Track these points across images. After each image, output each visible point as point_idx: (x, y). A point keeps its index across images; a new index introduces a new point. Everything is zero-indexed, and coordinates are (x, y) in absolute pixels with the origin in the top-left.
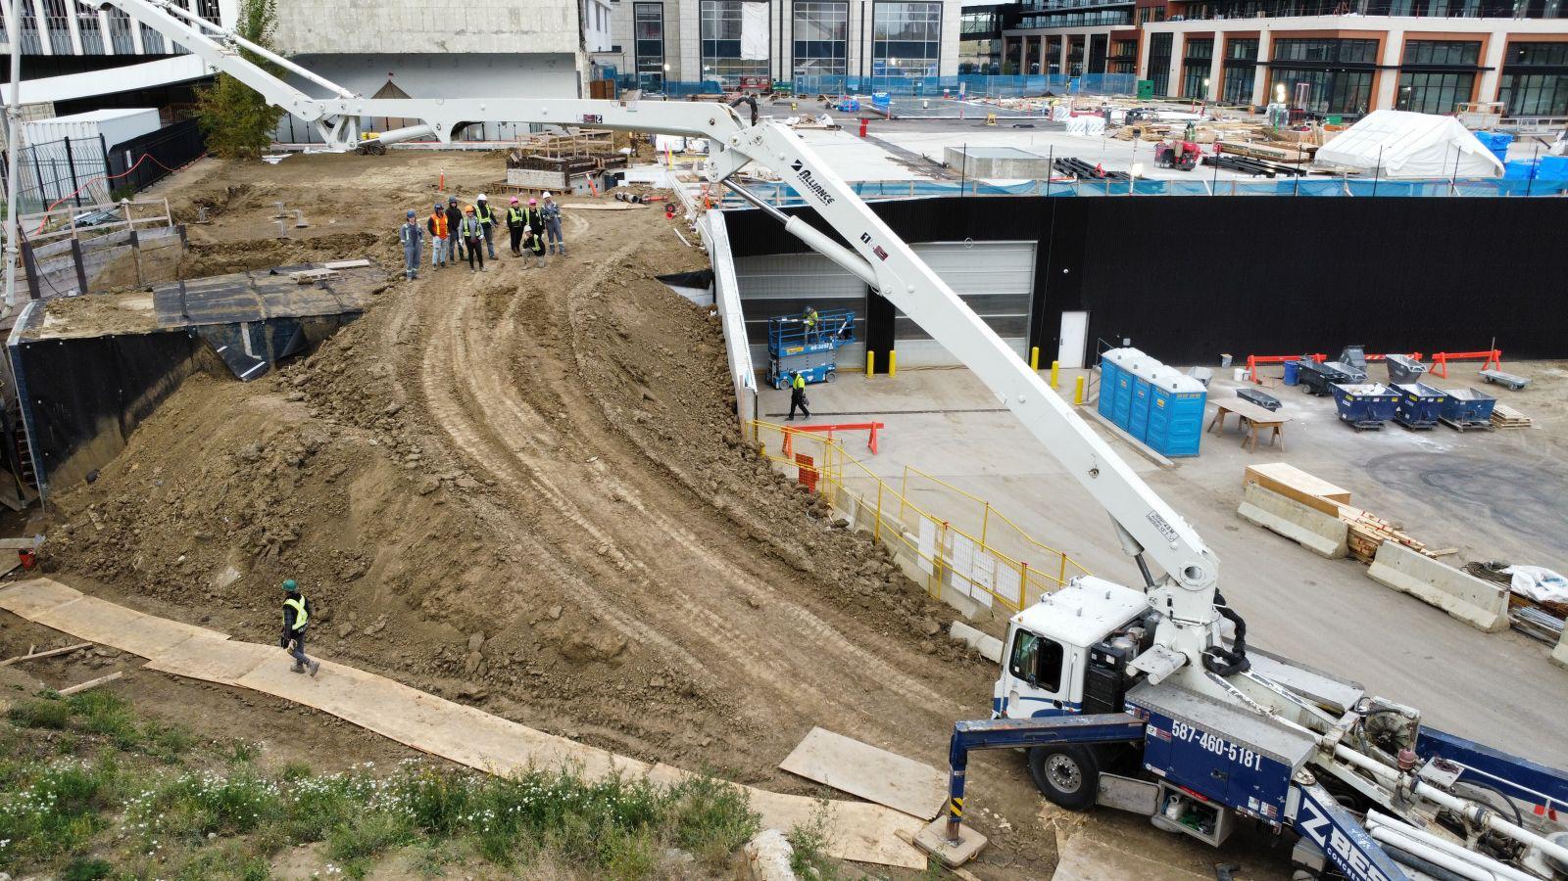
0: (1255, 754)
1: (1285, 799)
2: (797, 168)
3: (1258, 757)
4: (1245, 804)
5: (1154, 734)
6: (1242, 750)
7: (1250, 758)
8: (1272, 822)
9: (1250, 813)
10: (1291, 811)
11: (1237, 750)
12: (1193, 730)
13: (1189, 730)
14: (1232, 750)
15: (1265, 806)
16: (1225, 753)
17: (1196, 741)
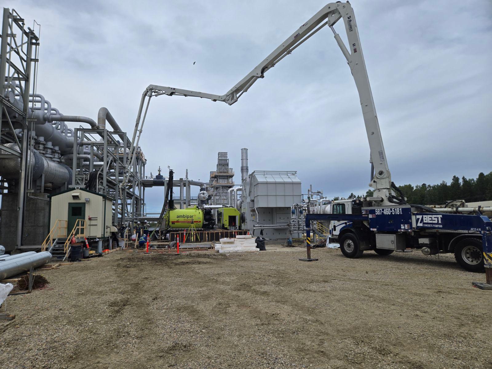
0: (400, 209)
1: (411, 220)
2: (349, 18)
3: (401, 209)
4: (401, 229)
5: (371, 217)
6: (396, 209)
7: (398, 211)
8: (409, 231)
9: (402, 230)
10: (414, 225)
11: (394, 210)
12: (381, 210)
13: (380, 210)
14: (393, 211)
15: (406, 226)
16: (391, 213)
17: (382, 213)
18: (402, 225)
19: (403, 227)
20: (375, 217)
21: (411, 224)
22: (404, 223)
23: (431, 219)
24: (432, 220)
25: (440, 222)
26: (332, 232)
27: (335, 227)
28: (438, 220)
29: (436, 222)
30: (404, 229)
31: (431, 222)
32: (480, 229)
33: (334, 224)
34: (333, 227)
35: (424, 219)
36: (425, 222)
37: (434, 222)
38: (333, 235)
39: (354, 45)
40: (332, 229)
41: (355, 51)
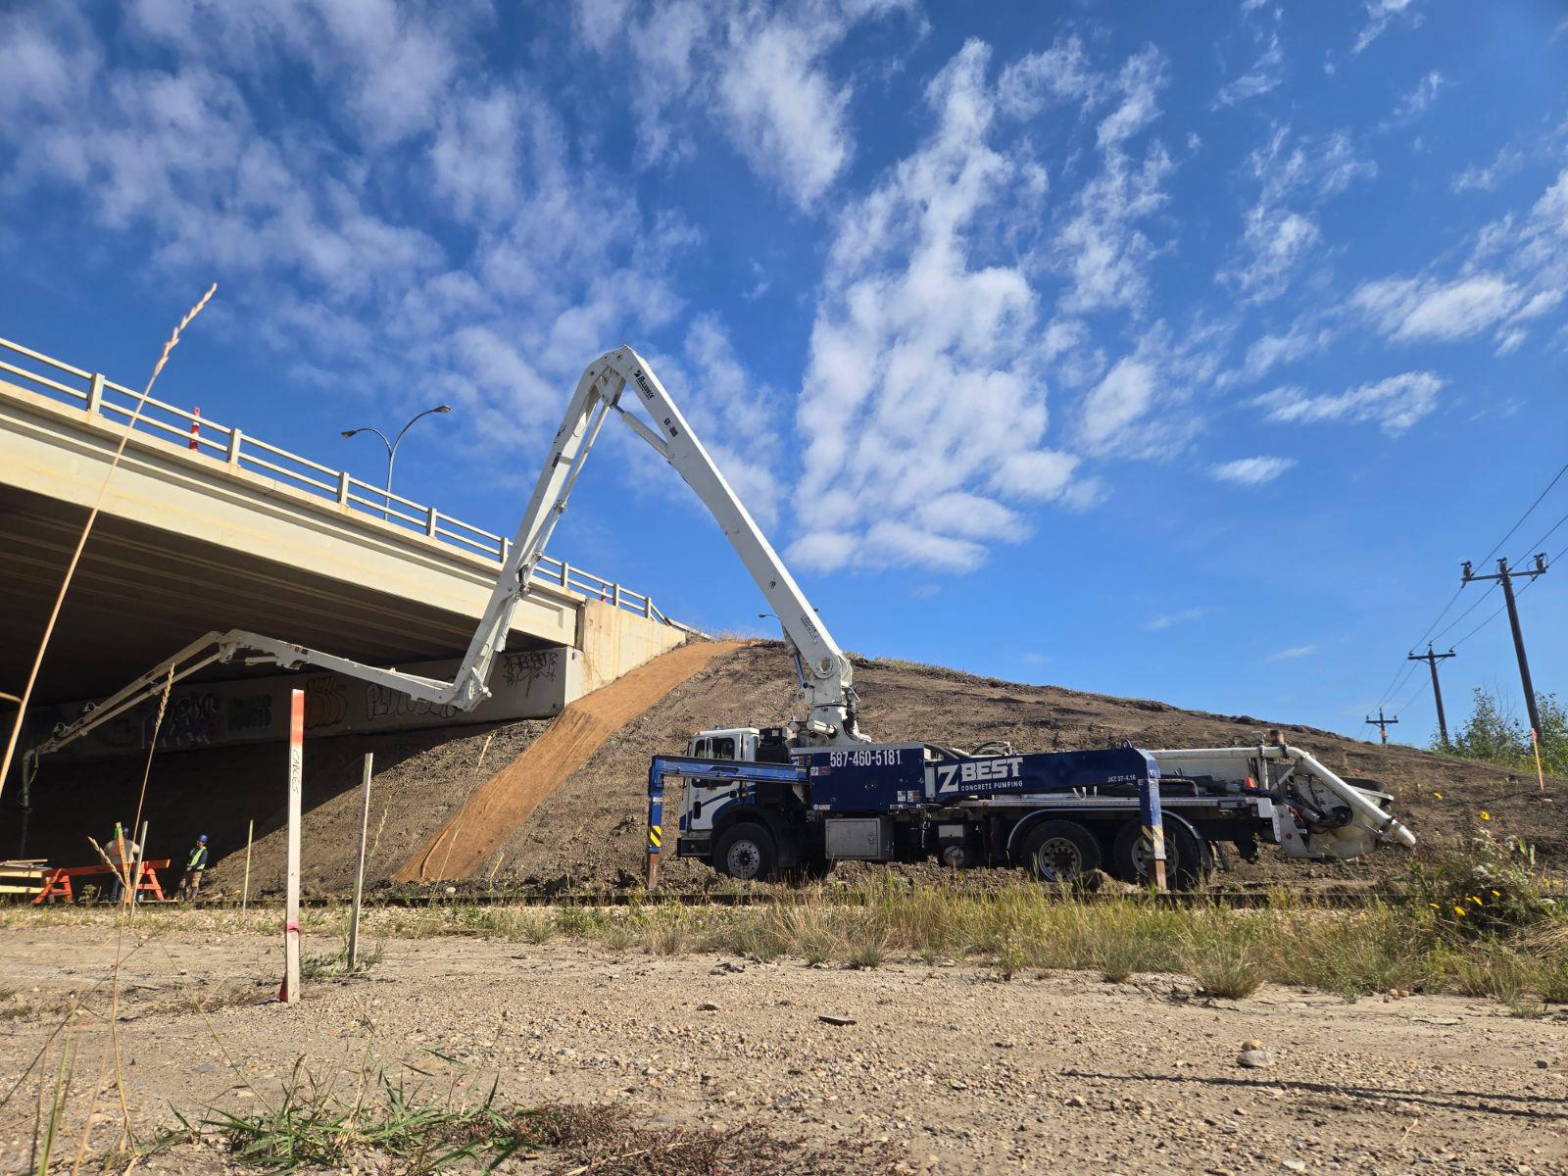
0: (895, 751)
1: (924, 779)
2: (637, 375)
3: (898, 752)
4: (896, 802)
5: (817, 774)
6: (885, 753)
7: (893, 756)
8: (918, 806)
9: (901, 806)
10: (930, 791)
11: (882, 754)
12: (846, 753)
13: (844, 756)
14: (878, 756)
15: (910, 794)
16: (873, 761)
17: (849, 762)
18: (899, 793)
19: (901, 798)
20: (826, 773)
21: (922, 788)
22: (905, 789)
23: (987, 770)
24: (990, 772)
25: (1016, 774)
26: (689, 823)
27: (698, 806)
28: (1010, 771)
29: (1004, 775)
30: (906, 802)
31: (989, 777)
32: (1134, 777)
33: (697, 797)
34: (691, 808)
35: (964, 773)
36: (965, 779)
37: (996, 776)
38: (690, 830)
39: (667, 422)
40: (690, 813)
41: (674, 432)
